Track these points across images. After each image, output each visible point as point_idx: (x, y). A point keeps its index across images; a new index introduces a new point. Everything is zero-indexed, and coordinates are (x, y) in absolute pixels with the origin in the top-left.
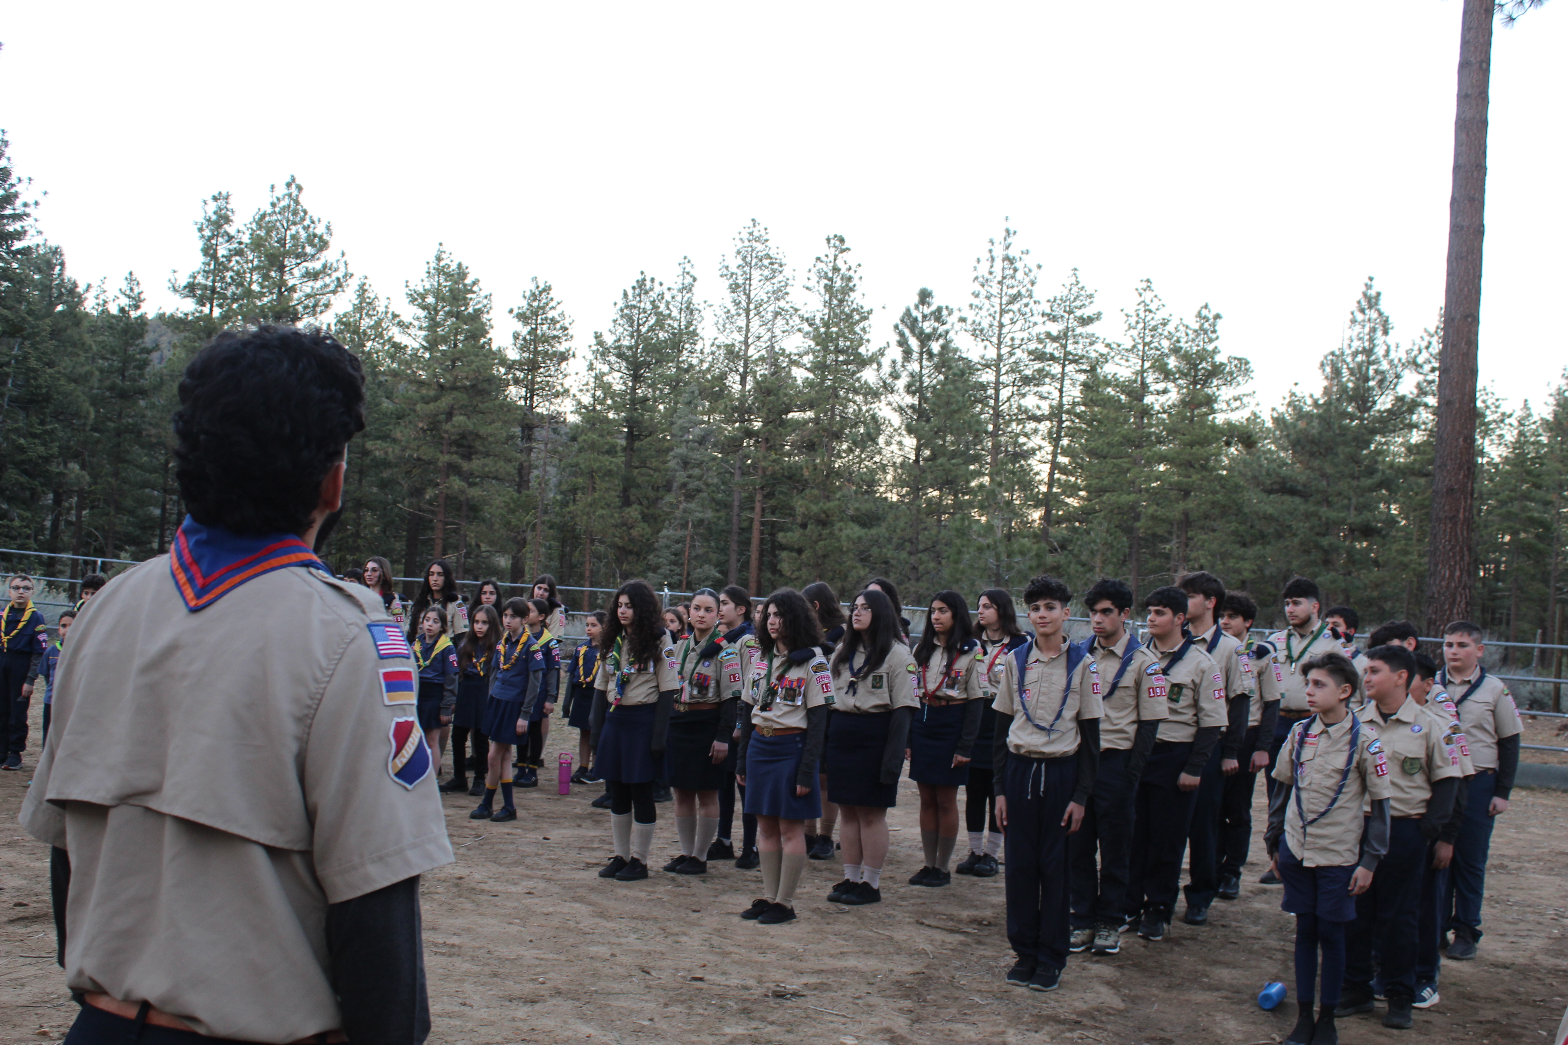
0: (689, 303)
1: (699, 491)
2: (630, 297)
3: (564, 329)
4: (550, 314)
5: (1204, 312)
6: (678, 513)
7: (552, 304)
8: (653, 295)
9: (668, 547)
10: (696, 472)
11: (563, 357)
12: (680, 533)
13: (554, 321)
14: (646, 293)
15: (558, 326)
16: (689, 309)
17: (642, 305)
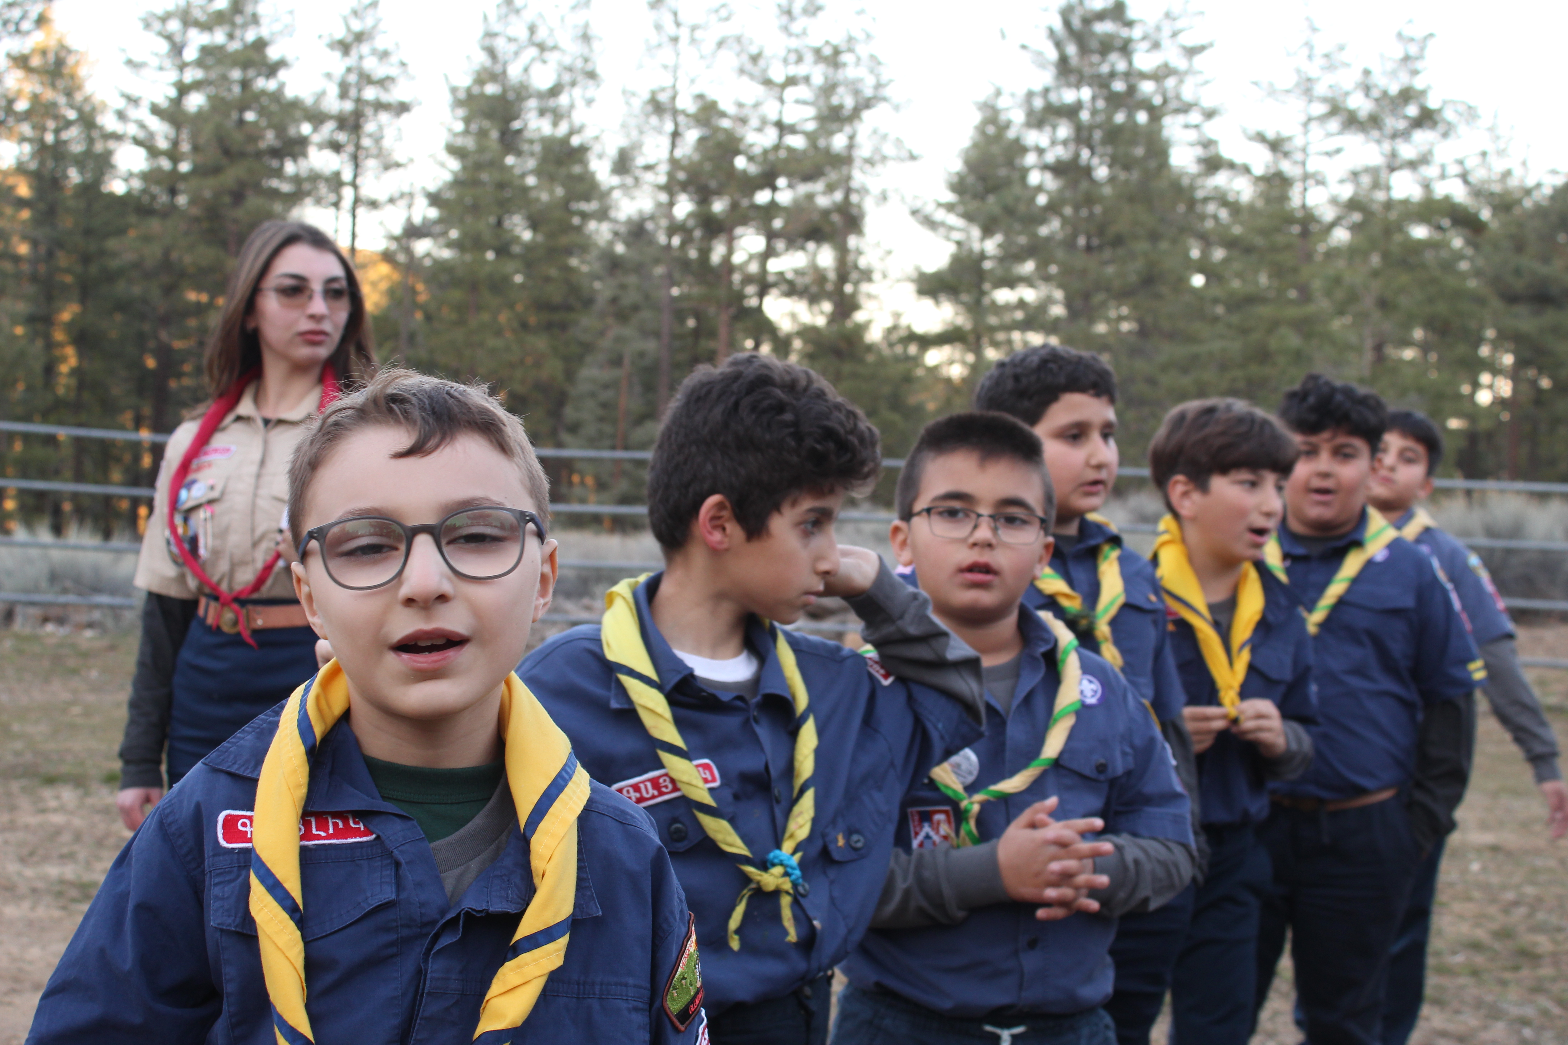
0: (587, 26)
1: (636, 308)
2: (493, 17)
3: (403, 64)
4: (380, 43)
5: (1407, 33)
6: (606, 343)
7: (382, 27)
8: (528, 16)
9: (593, 395)
10: (632, 280)
11: (403, 108)
12: (608, 375)
13: (384, 55)
14: (517, 12)
15: (394, 59)
16: (586, 38)
17: (511, 32)
